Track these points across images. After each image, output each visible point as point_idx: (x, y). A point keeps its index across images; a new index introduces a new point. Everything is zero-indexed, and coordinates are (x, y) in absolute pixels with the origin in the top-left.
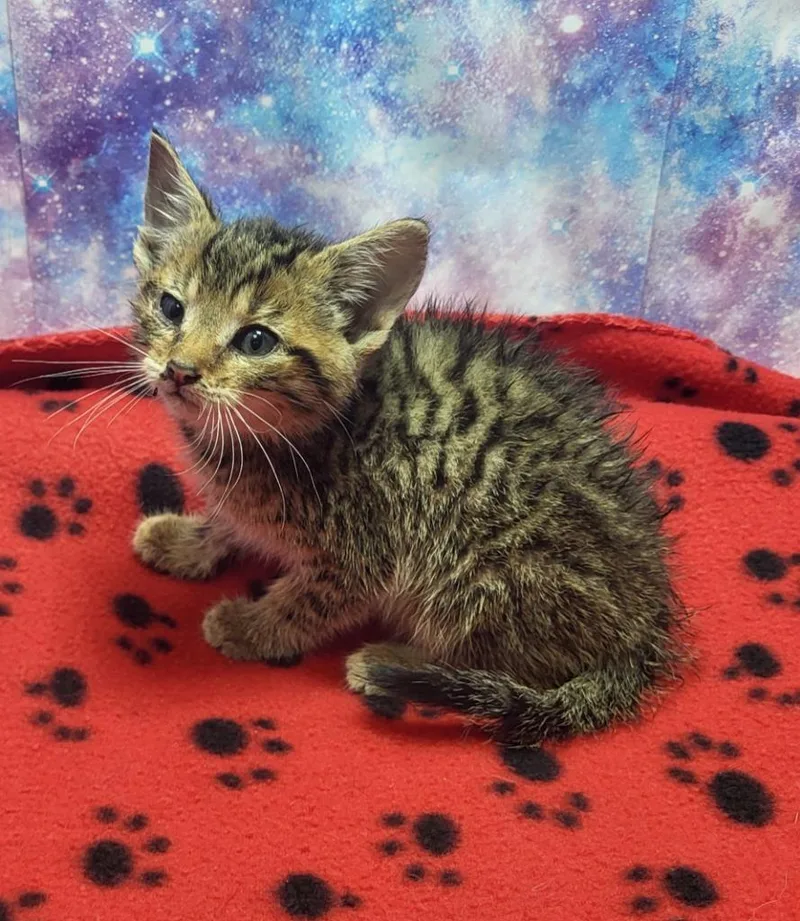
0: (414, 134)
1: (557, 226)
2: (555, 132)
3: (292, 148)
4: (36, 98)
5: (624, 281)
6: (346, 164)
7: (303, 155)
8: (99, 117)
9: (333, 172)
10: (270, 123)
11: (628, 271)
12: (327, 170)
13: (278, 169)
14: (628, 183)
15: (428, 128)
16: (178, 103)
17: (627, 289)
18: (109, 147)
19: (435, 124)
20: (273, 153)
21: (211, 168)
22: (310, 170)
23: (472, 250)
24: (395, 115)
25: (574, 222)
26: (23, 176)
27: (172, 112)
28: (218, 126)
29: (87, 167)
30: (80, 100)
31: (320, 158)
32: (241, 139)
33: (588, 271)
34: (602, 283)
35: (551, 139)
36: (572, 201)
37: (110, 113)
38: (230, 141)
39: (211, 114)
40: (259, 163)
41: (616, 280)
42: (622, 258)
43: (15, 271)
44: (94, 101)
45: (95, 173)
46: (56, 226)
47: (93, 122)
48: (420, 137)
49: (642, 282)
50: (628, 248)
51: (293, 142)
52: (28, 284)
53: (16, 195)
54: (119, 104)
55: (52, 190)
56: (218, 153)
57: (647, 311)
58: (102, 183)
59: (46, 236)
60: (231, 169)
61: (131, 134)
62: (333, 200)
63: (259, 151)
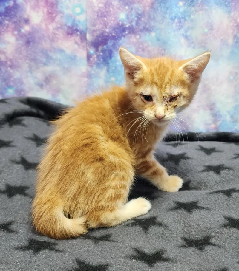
0: (194, 48)
3: (159, 48)
4: (92, 28)
6: (173, 54)
7: (161, 50)
8: (108, 35)
9: (170, 55)
10: (154, 41)
15: (198, 46)
16: (129, 33)
18: (110, 43)
19: (200, 45)
20: (154, 49)
22: (163, 55)
24: (189, 42)
26: (87, 50)
27: (128, 35)
28: (140, 40)
29: (104, 48)
30: (103, 29)
31: (166, 52)
32: (145, 45)
35: (232, 53)
37: (111, 34)
38: (143, 45)
39: (138, 37)
40: (150, 52)
43: (82, 76)
44: (107, 30)
45: (105, 50)
46: (94, 64)
47: (107, 36)
52: (86, 79)
53: (84, 54)
54: (114, 32)
55: (94, 54)
56: (139, 48)
58: (107, 53)
59: (92, 66)
61: (116, 40)
63: (150, 48)
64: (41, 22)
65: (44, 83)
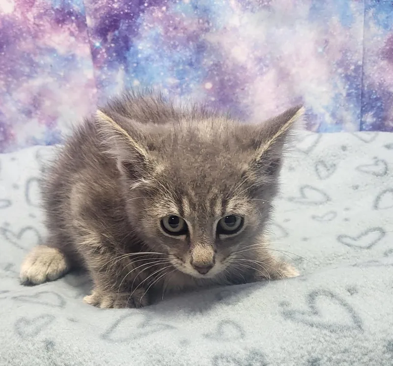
0: (252, 11)
1: (320, 50)
2: (314, 5)
3: (199, 21)
4: (93, 6)
5: (353, 74)
6: (222, 26)
7: (203, 24)
8: (118, 13)
9: (217, 30)
10: (189, 10)
11: (355, 69)
12: (214, 29)
13: (194, 31)
14: (350, 26)
15: (258, 8)
16: (150, 4)
17: (355, 77)
18: (123, 26)
19: (260, 6)
20: (191, 24)
21: (166, 33)
22: (207, 30)
23: (282, 64)
24: (242, 3)
25: (327, 47)
26: (90, 41)
27: (148, 8)
28: (167, 14)
29: (115, 35)
30: (110, 6)
31: (211, 24)
32: (177, 19)
33: (336, 70)
34: (343, 75)
35: (313, 9)
36: (325, 37)
37: (122, 11)
38: (174, 20)
39: (164, 8)
40: (186, 29)
41: (349, 74)
42: (351, 63)
43: (88, 86)
44: (116, 6)
45: (118, 38)
46: (105, 63)
47: (116, 15)
48: (254, 12)
49: (361, 74)
50: (353, 58)
51: (199, 18)
52: (95, 90)
53: (87, 50)
54: (126, 7)
55: (101, 47)
56: (169, 26)
57: (366, 89)
58: (121, 42)
59: (101, 68)
60: (174, 33)
61: (131, 19)
62: (218, 43)
63: (185, 23)
64: (15, 10)
65: (32, 108)
